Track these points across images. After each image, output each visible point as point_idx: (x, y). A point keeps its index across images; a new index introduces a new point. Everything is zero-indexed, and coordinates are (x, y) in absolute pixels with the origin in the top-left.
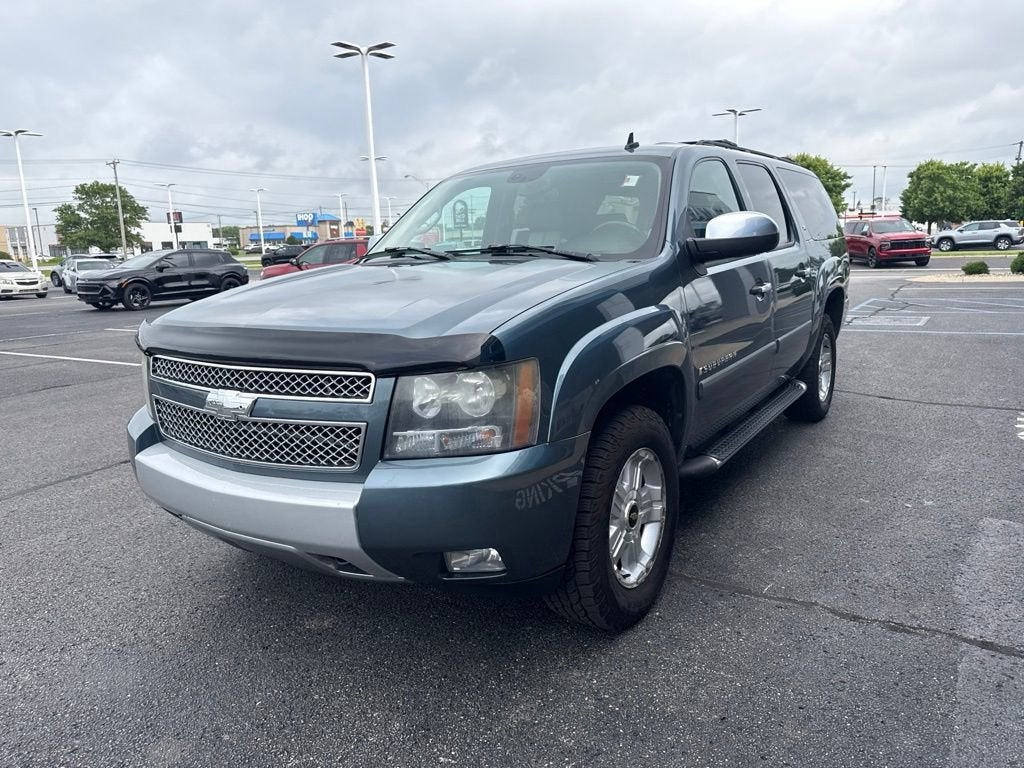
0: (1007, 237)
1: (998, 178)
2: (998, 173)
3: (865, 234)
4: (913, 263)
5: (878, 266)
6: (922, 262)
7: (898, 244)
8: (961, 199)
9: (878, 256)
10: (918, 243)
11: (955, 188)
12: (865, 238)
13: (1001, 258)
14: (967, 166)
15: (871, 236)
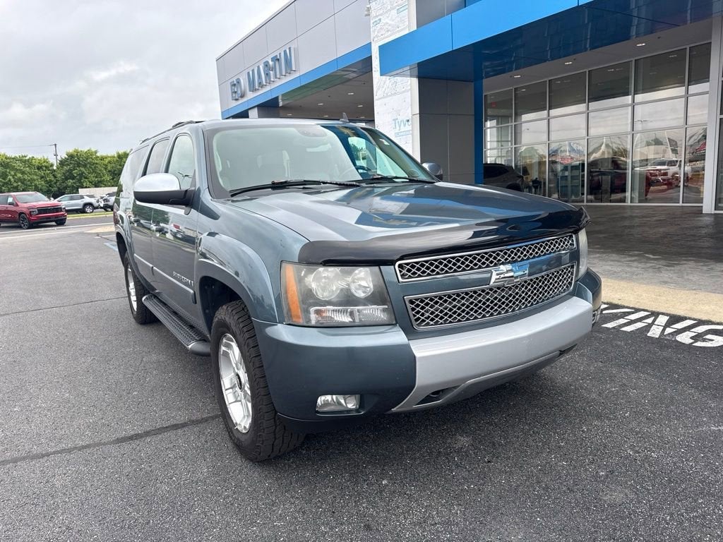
0: (90, 204)
1: (46, 167)
2: (45, 164)
3: (10, 204)
4: (54, 223)
5: (30, 227)
6: (61, 222)
7: (43, 210)
8: (29, 181)
9: (29, 220)
10: (57, 209)
11: (23, 173)
12: (11, 208)
13: (103, 217)
14: (27, 158)
15: (17, 205)
